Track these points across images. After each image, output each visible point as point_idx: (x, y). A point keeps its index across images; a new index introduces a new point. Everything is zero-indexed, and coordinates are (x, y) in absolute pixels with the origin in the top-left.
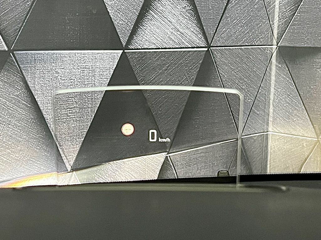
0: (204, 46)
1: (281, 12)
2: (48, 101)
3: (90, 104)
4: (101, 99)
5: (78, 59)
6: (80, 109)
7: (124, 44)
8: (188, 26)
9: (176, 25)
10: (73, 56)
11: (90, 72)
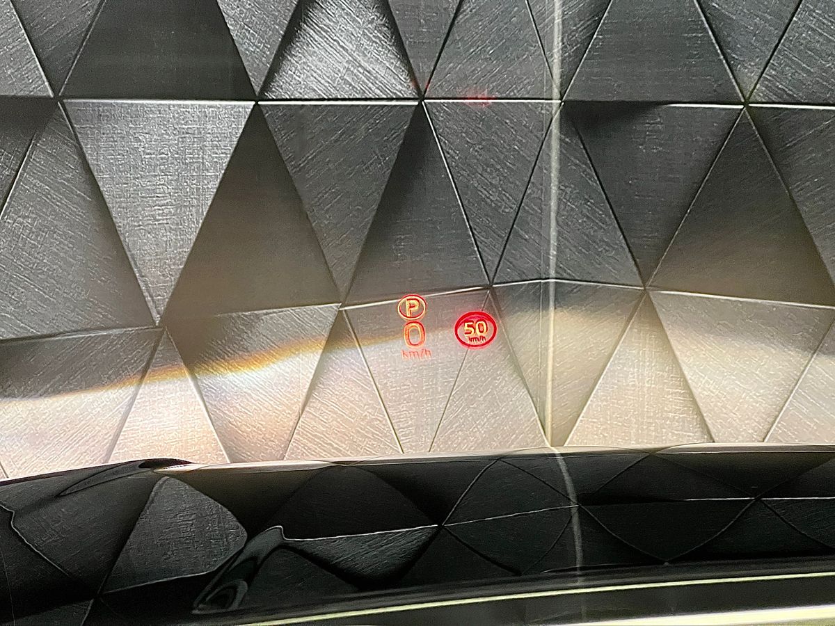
0: (412, 97)
1: (566, 32)
2: (120, 193)
3: (195, 198)
4: (215, 190)
5: (173, 116)
6: (177, 208)
7: (257, 89)
8: (378, 57)
9: (355, 54)
10: (165, 111)
11: (195, 140)
